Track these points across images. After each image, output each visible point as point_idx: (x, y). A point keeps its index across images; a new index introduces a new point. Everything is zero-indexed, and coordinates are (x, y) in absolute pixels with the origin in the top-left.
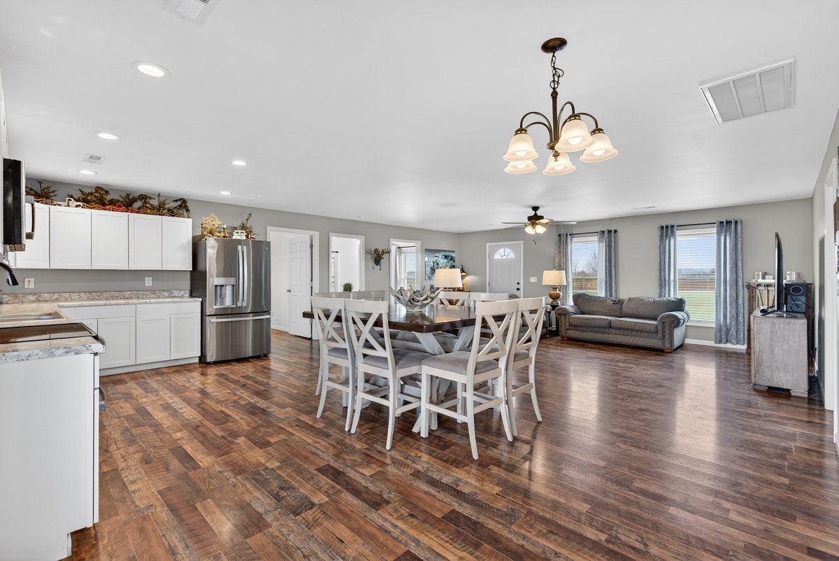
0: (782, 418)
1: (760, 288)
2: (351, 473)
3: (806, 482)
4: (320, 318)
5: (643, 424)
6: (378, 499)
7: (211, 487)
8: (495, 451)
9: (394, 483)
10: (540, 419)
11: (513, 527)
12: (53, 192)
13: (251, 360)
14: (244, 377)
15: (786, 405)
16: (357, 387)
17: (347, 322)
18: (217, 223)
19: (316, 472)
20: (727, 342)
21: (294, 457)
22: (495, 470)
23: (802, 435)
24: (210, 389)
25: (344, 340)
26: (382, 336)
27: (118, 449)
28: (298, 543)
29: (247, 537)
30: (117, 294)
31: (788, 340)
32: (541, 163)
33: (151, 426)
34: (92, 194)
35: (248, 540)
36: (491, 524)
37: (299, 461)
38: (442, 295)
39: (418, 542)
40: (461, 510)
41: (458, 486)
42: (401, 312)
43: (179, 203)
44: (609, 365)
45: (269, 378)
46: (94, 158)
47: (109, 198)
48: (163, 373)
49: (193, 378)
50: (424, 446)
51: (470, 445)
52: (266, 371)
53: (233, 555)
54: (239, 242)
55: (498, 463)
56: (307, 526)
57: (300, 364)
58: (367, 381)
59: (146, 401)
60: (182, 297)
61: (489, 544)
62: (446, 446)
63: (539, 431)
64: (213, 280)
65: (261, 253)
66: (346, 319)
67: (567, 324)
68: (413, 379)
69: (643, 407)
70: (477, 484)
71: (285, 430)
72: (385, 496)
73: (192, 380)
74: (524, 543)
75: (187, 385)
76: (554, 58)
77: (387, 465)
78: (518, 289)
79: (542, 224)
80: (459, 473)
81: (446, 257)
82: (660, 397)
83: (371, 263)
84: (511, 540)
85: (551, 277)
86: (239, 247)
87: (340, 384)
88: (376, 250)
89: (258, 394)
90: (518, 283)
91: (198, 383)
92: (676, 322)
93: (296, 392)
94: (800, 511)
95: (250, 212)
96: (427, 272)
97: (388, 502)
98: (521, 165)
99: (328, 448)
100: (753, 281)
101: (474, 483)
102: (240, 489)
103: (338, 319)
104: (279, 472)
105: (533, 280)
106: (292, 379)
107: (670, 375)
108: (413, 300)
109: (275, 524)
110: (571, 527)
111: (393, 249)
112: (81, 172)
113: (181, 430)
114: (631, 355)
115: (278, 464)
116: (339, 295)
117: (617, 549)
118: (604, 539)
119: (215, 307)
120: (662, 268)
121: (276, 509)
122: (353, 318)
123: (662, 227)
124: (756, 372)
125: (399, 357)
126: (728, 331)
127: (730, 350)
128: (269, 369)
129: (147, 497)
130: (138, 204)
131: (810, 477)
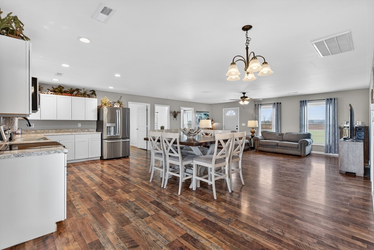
0: (351, 185)
1: (345, 128)
2: (164, 204)
3: (357, 211)
4: (151, 141)
5: (288, 187)
6: (175, 214)
7: (108, 208)
8: (224, 196)
9: (182, 208)
10: (243, 184)
11: (229, 225)
12: (42, 88)
13: (122, 158)
14: (119, 165)
15: (354, 180)
16: (166, 170)
17: (162, 142)
18: (108, 100)
19: (150, 203)
20: (330, 152)
21: (140, 197)
22: (223, 203)
23: (358, 192)
24: (105, 170)
25: (161, 150)
26: (177, 148)
27: (70, 193)
28: (143, 229)
29: (123, 226)
30: (67, 130)
31: (355, 152)
32: (242, 76)
33: (82, 184)
34: (57, 88)
35: (123, 228)
36: (221, 224)
37: (143, 199)
38: (202, 131)
39: (191, 230)
40: (208, 218)
41: (207, 209)
42: (185, 138)
43: (92, 92)
44: (276, 162)
45: (129, 166)
46: (59, 74)
47: (64, 90)
48: (86, 163)
49: (98, 165)
50: (194, 194)
51: (213, 194)
52: (128, 163)
53: (118, 232)
54: (117, 108)
55: (225, 201)
56: (146, 223)
57: (142, 160)
58: (170, 167)
59: (80, 174)
60: (93, 132)
61: (219, 231)
62: (203, 194)
63: (243, 189)
64: (106, 124)
65: (126, 113)
66: (162, 141)
67: (258, 144)
68: (190, 166)
69: (289, 180)
70: (215, 209)
71: (136, 186)
72: (178, 212)
73: (98, 166)
74: (234, 231)
75: (96, 168)
76: (247, 33)
77: (179, 201)
78: (237, 129)
79: (247, 100)
80: (209, 205)
81: (205, 115)
82: (297, 176)
83: (172, 117)
84: (228, 230)
85: (251, 123)
86: (117, 111)
87: (160, 168)
88: (174, 112)
89: (125, 172)
90: (237, 126)
91: (100, 168)
92: (307, 144)
93: (141, 171)
94: (352, 222)
95: (121, 95)
96: (197, 121)
97: (179, 215)
98: (234, 77)
99: (154, 194)
100: (342, 125)
101: (214, 208)
102: (120, 209)
103: (159, 141)
104: (135, 203)
105: (243, 125)
106: (139, 167)
107: (303, 167)
108: (190, 133)
109: (134, 222)
110: (253, 226)
111: (182, 111)
112: (53, 79)
113: (94, 186)
114: (286, 158)
115: (134, 200)
116: (159, 131)
117: (272, 235)
118: (266, 231)
119: (107, 136)
120: (301, 119)
121: (134, 217)
122: (165, 140)
123: (301, 101)
124: (341, 165)
125: (184, 157)
126: (331, 147)
127: (331, 156)
128: (129, 162)
129: (83, 211)
130: (75, 93)
131: (358, 209)
